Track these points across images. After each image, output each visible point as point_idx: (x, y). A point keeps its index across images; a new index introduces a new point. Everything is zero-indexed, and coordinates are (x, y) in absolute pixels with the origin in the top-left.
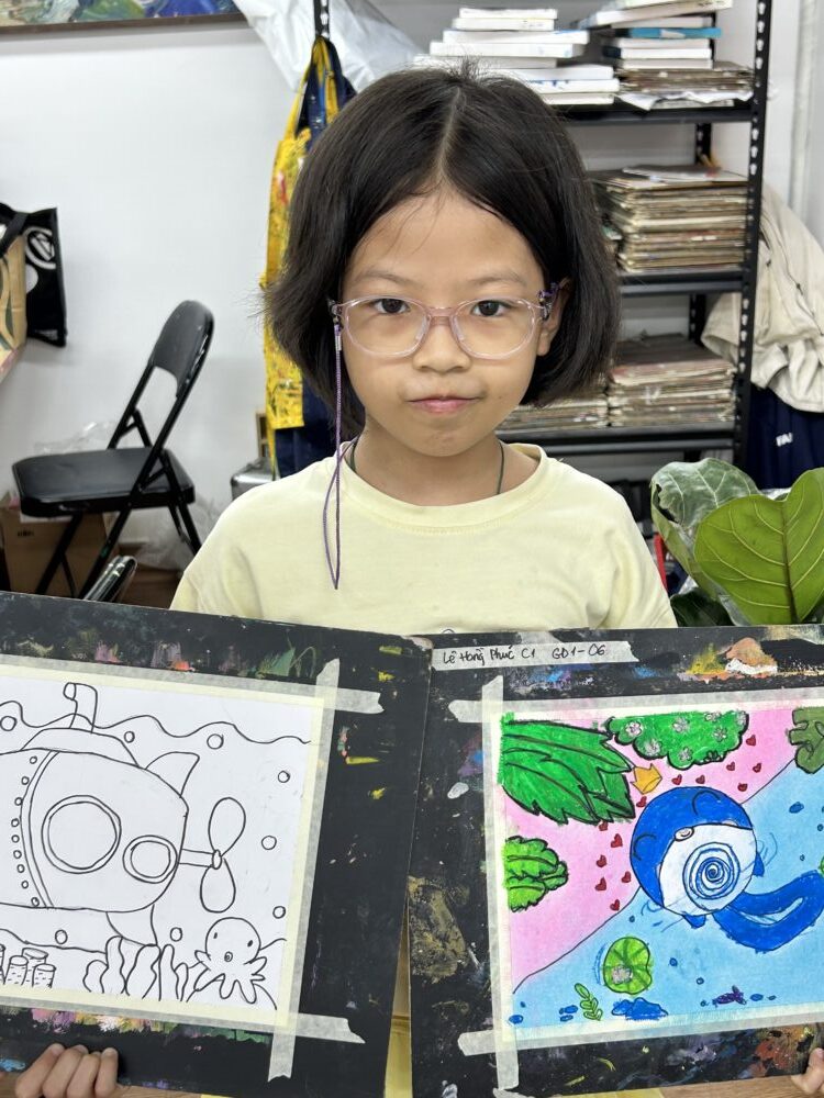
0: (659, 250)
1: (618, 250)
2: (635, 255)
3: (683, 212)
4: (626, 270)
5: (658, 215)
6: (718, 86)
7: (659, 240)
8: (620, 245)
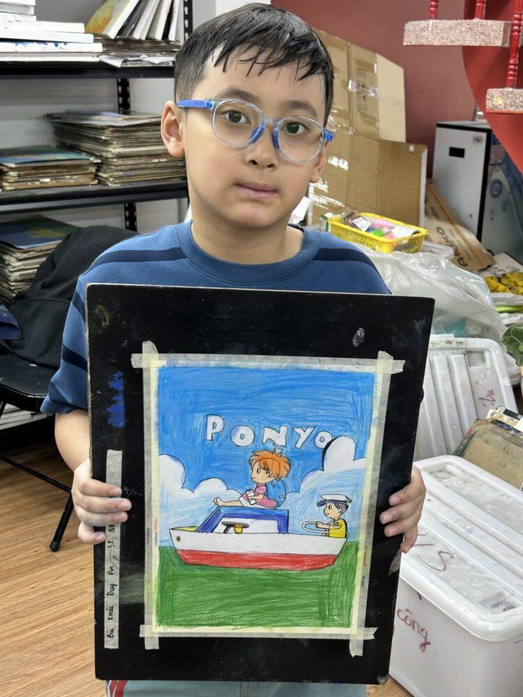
0: (131, 170)
1: (98, 170)
2: (115, 174)
3: (144, 142)
4: (108, 185)
5: (128, 144)
6: (160, 52)
7: (131, 162)
8: (99, 167)
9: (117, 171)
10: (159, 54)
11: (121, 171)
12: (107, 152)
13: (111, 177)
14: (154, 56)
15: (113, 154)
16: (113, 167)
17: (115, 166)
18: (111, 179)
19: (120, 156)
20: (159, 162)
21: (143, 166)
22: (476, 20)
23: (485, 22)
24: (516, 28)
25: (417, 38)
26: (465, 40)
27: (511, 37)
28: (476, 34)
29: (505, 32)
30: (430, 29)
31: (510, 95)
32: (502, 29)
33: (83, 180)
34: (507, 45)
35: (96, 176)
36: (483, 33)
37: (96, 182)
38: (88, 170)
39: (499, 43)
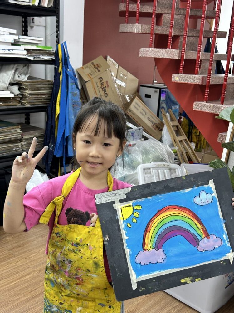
0: (34, 100)
1: (20, 100)
2: (28, 101)
3: (40, 89)
4: (25, 106)
5: (34, 90)
6: (47, 54)
7: (34, 97)
8: (21, 98)
9: (29, 100)
10: (46, 56)
11: (31, 100)
12: (25, 92)
13: (26, 102)
14: (45, 56)
15: (28, 94)
16: (28, 99)
17: (29, 98)
18: (27, 103)
19: (30, 94)
20: (45, 97)
21: (39, 98)
22: (168, 49)
23: (172, 50)
24: (183, 52)
25: (145, 54)
26: (164, 56)
27: (181, 56)
28: (168, 54)
29: (179, 54)
30: (150, 51)
31: (181, 77)
32: (178, 53)
33: (15, 104)
34: (180, 58)
35: (20, 102)
36: (171, 54)
37: (20, 104)
38: (17, 99)
39: (177, 58)
